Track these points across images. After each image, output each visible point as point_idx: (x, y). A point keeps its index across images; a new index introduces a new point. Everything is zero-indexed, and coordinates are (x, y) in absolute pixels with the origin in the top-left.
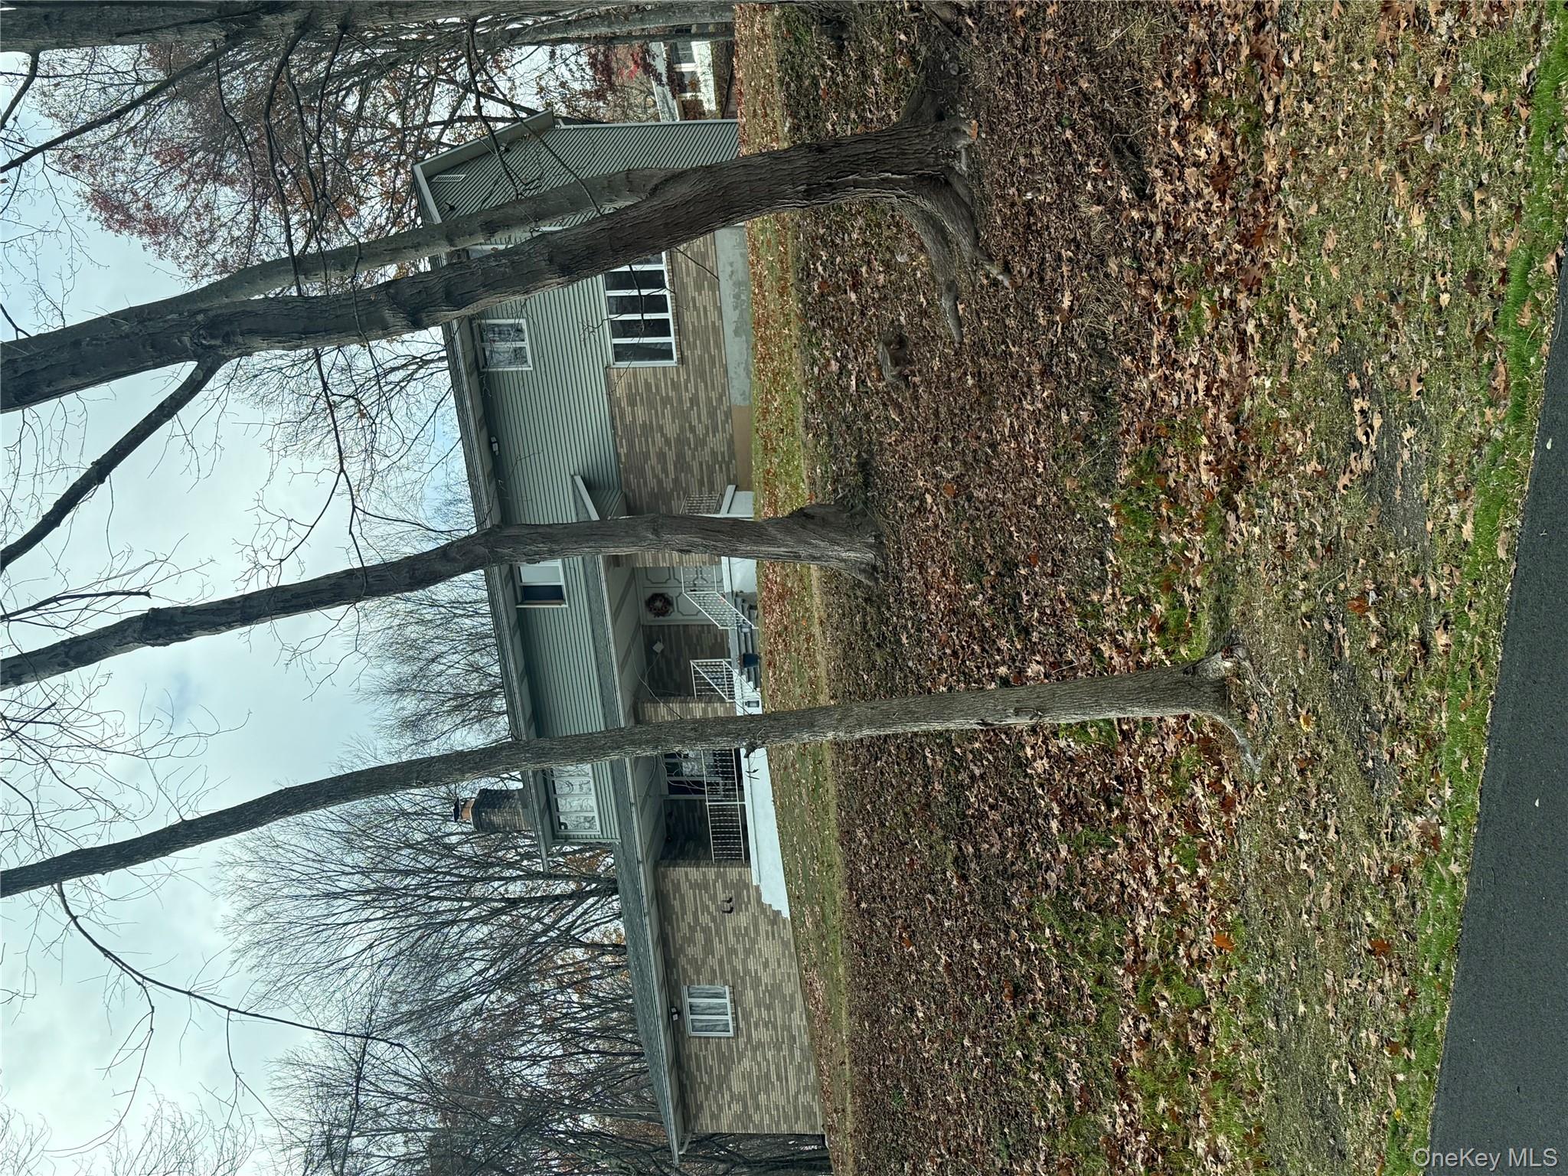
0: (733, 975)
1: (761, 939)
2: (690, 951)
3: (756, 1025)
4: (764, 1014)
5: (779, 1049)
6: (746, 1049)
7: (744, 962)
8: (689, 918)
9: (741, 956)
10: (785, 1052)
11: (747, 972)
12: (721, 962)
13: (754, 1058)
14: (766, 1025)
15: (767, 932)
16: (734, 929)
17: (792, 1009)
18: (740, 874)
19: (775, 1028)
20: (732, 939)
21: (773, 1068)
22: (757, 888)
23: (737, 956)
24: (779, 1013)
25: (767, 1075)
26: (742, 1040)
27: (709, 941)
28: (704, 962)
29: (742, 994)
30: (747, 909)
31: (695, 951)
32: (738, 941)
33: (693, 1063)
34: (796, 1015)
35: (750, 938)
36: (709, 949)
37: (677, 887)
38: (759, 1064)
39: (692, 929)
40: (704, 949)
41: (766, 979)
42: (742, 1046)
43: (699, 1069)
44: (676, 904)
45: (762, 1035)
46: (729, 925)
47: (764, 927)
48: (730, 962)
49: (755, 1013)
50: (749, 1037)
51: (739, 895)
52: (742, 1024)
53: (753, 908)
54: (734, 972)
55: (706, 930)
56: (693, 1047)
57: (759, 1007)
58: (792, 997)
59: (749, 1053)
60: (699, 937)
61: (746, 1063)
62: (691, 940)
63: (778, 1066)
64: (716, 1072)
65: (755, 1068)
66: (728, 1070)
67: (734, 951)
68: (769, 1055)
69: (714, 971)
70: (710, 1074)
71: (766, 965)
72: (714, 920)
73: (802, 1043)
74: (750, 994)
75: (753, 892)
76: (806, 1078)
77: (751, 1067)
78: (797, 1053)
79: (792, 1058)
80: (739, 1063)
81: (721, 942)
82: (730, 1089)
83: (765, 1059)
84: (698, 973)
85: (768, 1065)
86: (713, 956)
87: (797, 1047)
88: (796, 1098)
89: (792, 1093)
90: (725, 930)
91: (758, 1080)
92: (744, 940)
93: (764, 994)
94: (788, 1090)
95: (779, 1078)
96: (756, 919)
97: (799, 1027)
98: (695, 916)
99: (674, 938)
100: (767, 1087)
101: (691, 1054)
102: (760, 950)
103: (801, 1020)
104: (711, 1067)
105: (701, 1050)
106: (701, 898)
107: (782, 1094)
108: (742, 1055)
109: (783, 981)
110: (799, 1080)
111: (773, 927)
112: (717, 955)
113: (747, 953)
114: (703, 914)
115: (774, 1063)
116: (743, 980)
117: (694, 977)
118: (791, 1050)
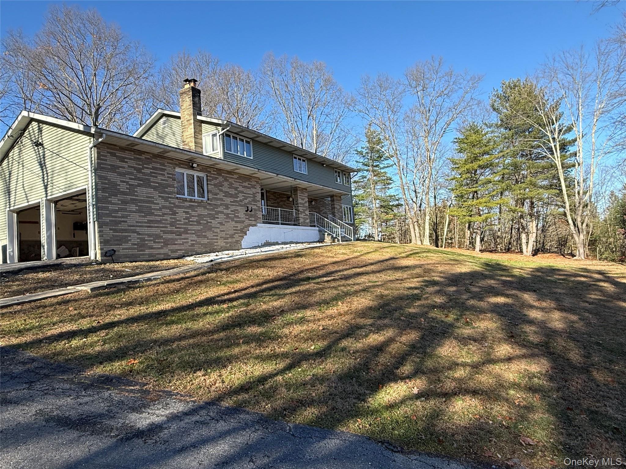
0: (215, 205)
1: (233, 223)
2: (226, 184)
3: (187, 213)
4: (195, 219)
5: (172, 224)
6: (170, 203)
7: (222, 212)
8: (241, 189)
9: (225, 211)
10: (169, 229)
11: (218, 213)
12: (221, 200)
13: (164, 207)
14: (187, 218)
15: (237, 227)
16: (237, 210)
17: (198, 236)
18: (260, 218)
19: (185, 224)
20: (233, 208)
21: (158, 218)
22: (255, 225)
23: (224, 209)
24: (195, 227)
25: (152, 214)
26: (177, 202)
27: (231, 196)
28: (221, 190)
29: (205, 207)
30: (246, 218)
31: (225, 187)
32: (232, 211)
33: (158, 166)
34: (194, 237)
35: (234, 218)
36: (227, 194)
37: (253, 187)
38: (160, 209)
39: (236, 189)
40: (227, 192)
41: (214, 223)
42: (173, 201)
43: (154, 168)
44: (246, 184)
45: (181, 214)
46: (239, 208)
47: (239, 226)
48: (221, 205)
49: (193, 213)
50: (179, 207)
51: (251, 216)
52: (187, 204)
53: (247, 222)
54: (217, 206)
55: (236, 196)
56: (169, 169)
57: (198, 216)
58: (205, 236)
59: (167, 204)
60: (233, 192)
61: (161, 202)
62: (231, 187)
63: (159, 222)
64: (152, 179)
65: (157, 207)
66: (155, 188)
67: (227, 208)
68: (168, 217)
69: (216, 194)
70: (150, 175)
71: (221, 224)
72: (241, 201)
73: (176, 240)
74: (205, 212)
75: (254, 223)
76: (151, 241)
77: (158, 204)
78: (170, 236)
79: (165, 232)
80: (160, 196)
81: (231, 202)
82: (139, 185)
83: (164, 214)
84: (215, 185)
85: (160, 216)
86: (223, 196)
87: (173, 236)
88: (134, 232)
89: (138, 229)
90: (237, 206)
91: (147, 207)
92: (233, 214)
93: (205, 220)
94: (140, 226)
95: (149, 221)
96: (243, 222)
97: (187, 239)
98: (242, 192)
99: (232, 178)
100: (142, 212)
101: (165, 166)
102: (229, 222)
103: (192, 241)
104: (156, 177)
105: (168, 174)
106: (249, 197)
107: (137, 222)
108: (166, 199)
109: (214, 232)
110: (149, 235)
111: (239, 230)
112: (225, 198)
113: (227, 215)
114: (243, 196)
115: (161, 220)
116: (213, 210)
117: (212, 182)
118: (172, 232)
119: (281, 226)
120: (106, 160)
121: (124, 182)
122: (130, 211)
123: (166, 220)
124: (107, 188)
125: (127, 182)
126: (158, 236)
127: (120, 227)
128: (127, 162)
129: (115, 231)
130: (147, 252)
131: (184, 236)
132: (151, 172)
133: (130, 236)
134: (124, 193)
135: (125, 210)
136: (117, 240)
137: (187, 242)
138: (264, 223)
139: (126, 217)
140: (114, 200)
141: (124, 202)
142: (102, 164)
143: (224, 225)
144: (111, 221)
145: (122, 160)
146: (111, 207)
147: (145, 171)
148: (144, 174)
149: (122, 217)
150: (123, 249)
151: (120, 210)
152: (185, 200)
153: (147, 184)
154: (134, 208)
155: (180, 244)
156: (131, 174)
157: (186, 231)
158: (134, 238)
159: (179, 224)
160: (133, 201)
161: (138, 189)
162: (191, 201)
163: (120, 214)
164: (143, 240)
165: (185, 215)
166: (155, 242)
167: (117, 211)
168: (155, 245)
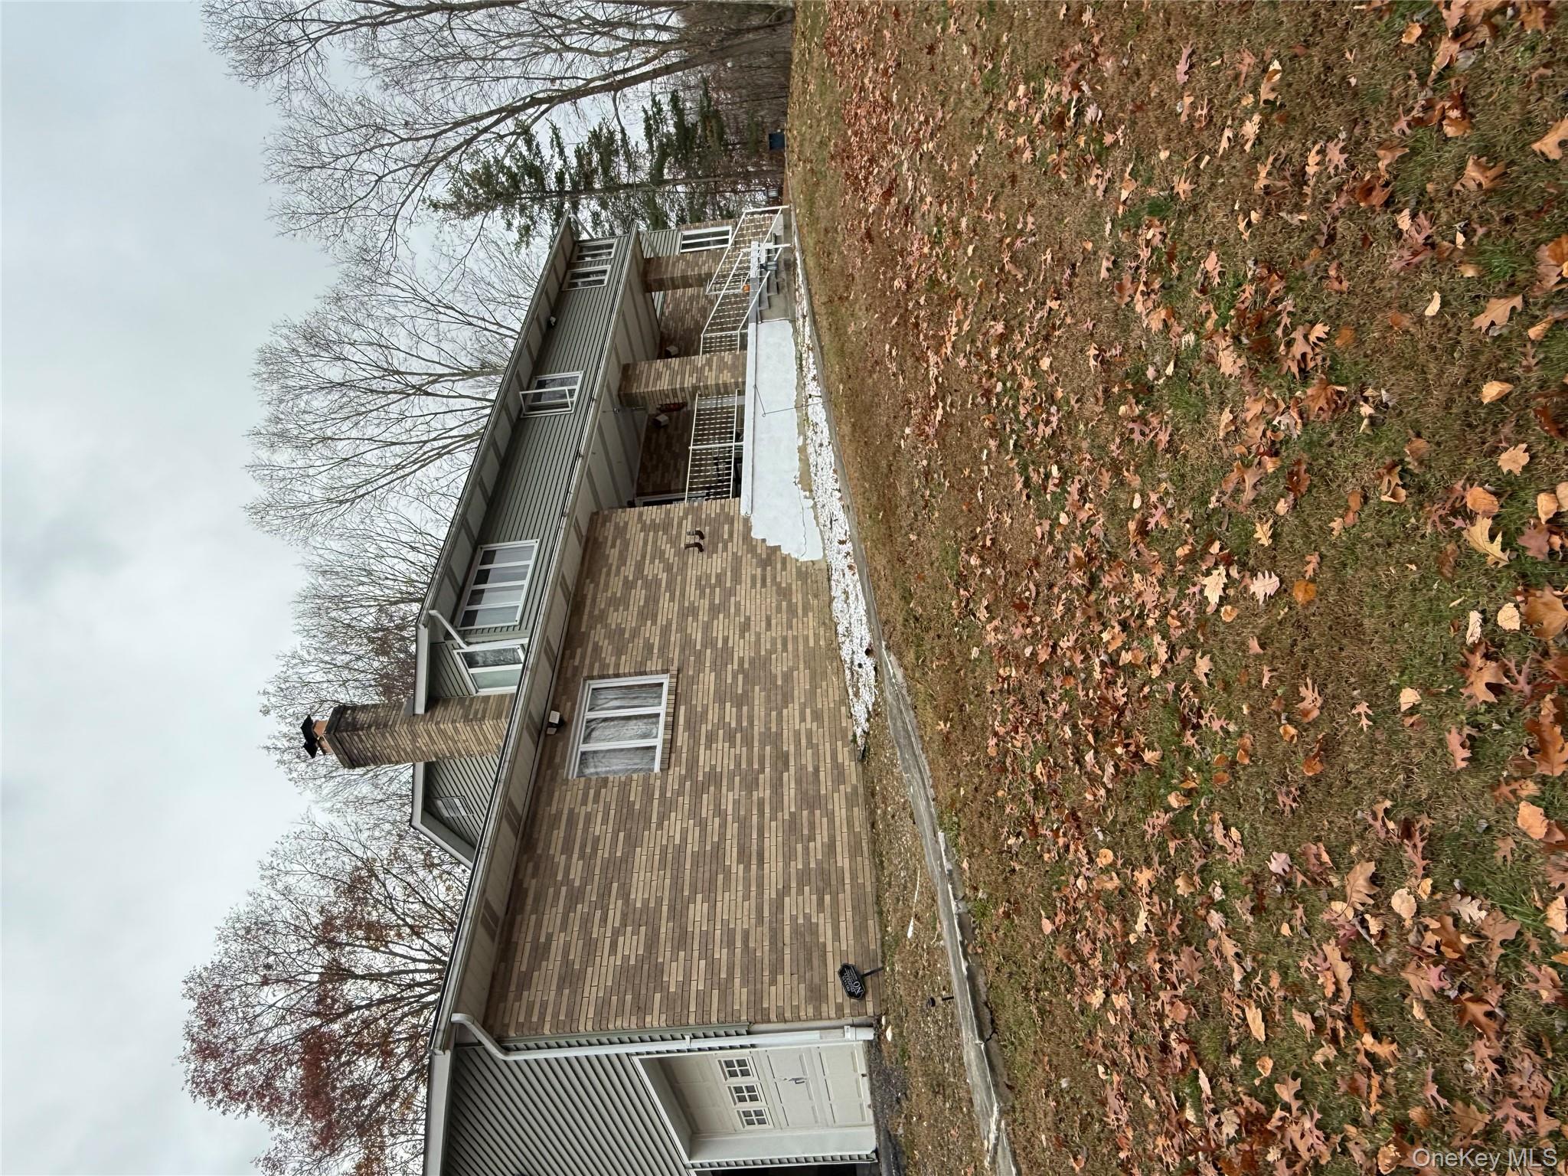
0: (683, 650)
1: (742, 589)
2: (614, 618)
3: (711, 738)
4: (730, 710)
5: (751, 784)
6: (680, 792)
7: (707, 628)
8: (629, 571)
9: (703, 617)
10: (765, 792)
11: (709, 642)
12: (666, 631)
13: (694, 812)
14: (731, 738)
15: (754, 578)
16: (699, 579)
17: (787, 699)
18: (722, 507)
19: (748, 742)
20: (692, 592)
21: (732, 829)
22: (747, 521)
23: (696, 620)
24: (759, 711)
25: (719, 848)
26: (677, 771)
27: (652, 600)
28: (635, 632)
29: (693, 680)
30: (725, 549)
31: (624, 618)
32: (702, 595)
33: (559, 835)
34: (792, 711)
35: (724, 589)
36: (649, 612)
37: (621, 531)
38: (702, 825)
39: (629, 585)
40: (640, 613)
41: (742, 650)
42: (673, 783)
43: (567, 849)
44: (614, 554)
45: (718, 757)
46: (692, 574)
47: (750, 569)
48: (682, 629)
49: (713, 716)
50: (693, 763)
51: (716, 534)
52: (682, 738)
53: (736, 546)
54: (687, 643)
55: (652, 585)
56: (567, 799)
57: (722, 703)
58: (788, 677)
59: (685, 801)
60: (639, 595)
61: (676, 824)
62: (623, 602)
63: (744, 824)
64: (603, 853)
65: (694, 835)
66: (632, 843)
67: (694, 611)
68: (729, 800)
69: (649, 647)
70: (588, 859)
71: (745, 627)
72: (668, 568)
73: (801, 768)
74: (709, 678)
75: (738, 526)
76: (806, 849)
77: (684, 833)
78: (790, 792)
79: (778, 805)
80: (660, 826)
81: (672, 599)
82: (625, 895)
83: (719, 812)
84: (619, 652)
85: (723, 825)
86: (654, 623)
87: (789, 778)
88: (778, 906)
89: (770, 893)
90: (684, 581)
91: (695, 864)
92: (712, 593)
93: (735, 678)
94: (760, 886)
95: (743, 856)
96: (737, 560)
97: (797, 734)
98: (640, 567)
99: (594, 600)
100: (713, 881)
101: (560, 813)
102: (738, 605)
103: (803, 719)
104: (596, 840)
105: (584, 802)
106: (655, 542)
107: (746, 897)
108: (668, 806)
109: (773, 651)
110: (789, 856)
111: (764, 570)
112: (661, 620)
113: (714, 611)
114: (652, 562)
115: (737, 819)
116: (699, 657)
117: (611, 660)
118: (777, 786)
119: (747, 443)
120: (544, 1005)
121: (614, 945)
122: (711, 917)
123: (737, 803)
124: (637, 997)
125: (616, 933)
126: (793, 826)
127: (764, 953)
128: (550, 937)
129: (777, 968)
130: (843, 861)
131: (789, 747)
132: (582, 856)
133: (794, 919)
134: (652, 943)
135: (707, 938)
136: (809, 961)
137: (809, 734)
138: (737, 494)
139: (730, 934)
140: (673, 977)
141: (682, 940)
142: (556, 1015)
143: (748, 619)
144: (745, 982)
145: (541, 952)
146: (698, 984)
147: (576, 874)
148: (586, 880)
149: (731, 944)
150: (836, 936)
151: (706, 953)
152: (670, 745)
153: (620, 868)
154: (698, 910)
155: (816, 755)
156: (586, 921)
157: (774, 738)
158: (799, 906)
159: (750, 762)
160: (678, 912)
161: (638, 897)
162: (672, 726)
163: (721, 954)
164: (804, 878)
165: (720, 745)
166: (812, 838)
167: (712, 965)
168: (821, 838)
